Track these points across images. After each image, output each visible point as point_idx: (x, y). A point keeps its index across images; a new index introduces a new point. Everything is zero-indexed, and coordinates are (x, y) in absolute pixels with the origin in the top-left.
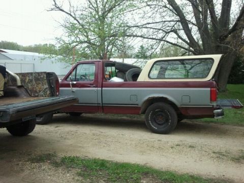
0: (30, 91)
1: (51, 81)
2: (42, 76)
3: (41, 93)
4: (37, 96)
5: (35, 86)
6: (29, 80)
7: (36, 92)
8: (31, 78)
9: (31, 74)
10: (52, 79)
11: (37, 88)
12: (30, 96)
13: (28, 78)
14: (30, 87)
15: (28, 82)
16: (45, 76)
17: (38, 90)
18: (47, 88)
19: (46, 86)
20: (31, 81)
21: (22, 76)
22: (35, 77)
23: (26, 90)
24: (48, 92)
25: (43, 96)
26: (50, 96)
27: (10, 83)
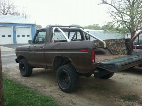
0: (112, 51)
1: (128, 45)
2: (122, 41)
3: (121, 53)
4: (117, 55)
5: (116, 48)
6: (112, 44)
7: (116, 52)
8: (113, 43)
9: (114, 40)
10: (129, 43)
11: (118, 49)
12: (112, 54)
13: (111, 43)
14: (112, 49)
15: (111, 45)
16: (124, 41)
17: (118, 50)
18: (125, 49)
19: (125, 48)
20: (113, 45)
21: (107, 41)
22: (116, 42)
23: (110, 51)
24: (126, 52)
25: (122, 55)
26: (127, 55)
27: (99, 46)
